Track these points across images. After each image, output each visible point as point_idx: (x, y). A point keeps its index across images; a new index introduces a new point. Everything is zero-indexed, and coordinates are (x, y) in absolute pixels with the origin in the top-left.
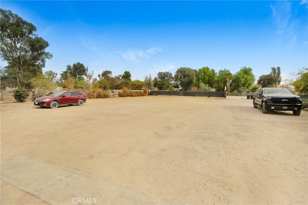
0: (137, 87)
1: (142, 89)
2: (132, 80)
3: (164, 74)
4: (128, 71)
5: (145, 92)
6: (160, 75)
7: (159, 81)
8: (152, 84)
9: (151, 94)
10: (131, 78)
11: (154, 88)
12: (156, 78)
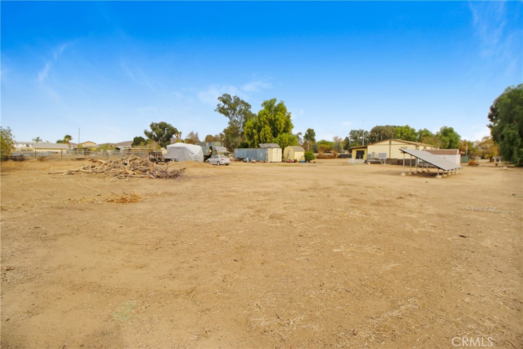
0: (326, 151)
1: (331, 152)
2: (317, 141)
3: (358, 132)
4: (311, 128)
5: (335, 155)
6: (353, 134)
7: (352, 142)
8: (342, 146)
9: (340, 157)
10: (315, 138)
11: (344, 151)
12: (347, 139)
